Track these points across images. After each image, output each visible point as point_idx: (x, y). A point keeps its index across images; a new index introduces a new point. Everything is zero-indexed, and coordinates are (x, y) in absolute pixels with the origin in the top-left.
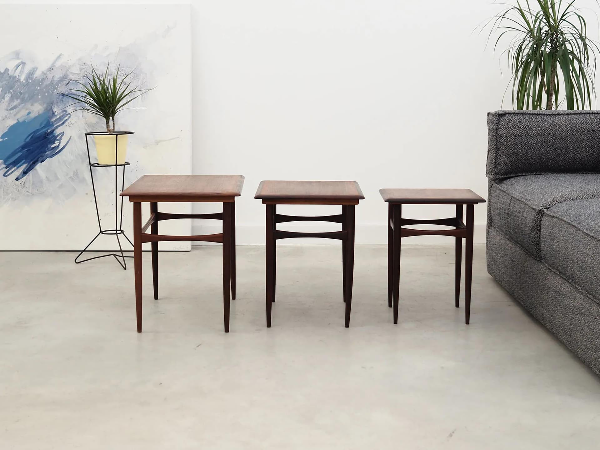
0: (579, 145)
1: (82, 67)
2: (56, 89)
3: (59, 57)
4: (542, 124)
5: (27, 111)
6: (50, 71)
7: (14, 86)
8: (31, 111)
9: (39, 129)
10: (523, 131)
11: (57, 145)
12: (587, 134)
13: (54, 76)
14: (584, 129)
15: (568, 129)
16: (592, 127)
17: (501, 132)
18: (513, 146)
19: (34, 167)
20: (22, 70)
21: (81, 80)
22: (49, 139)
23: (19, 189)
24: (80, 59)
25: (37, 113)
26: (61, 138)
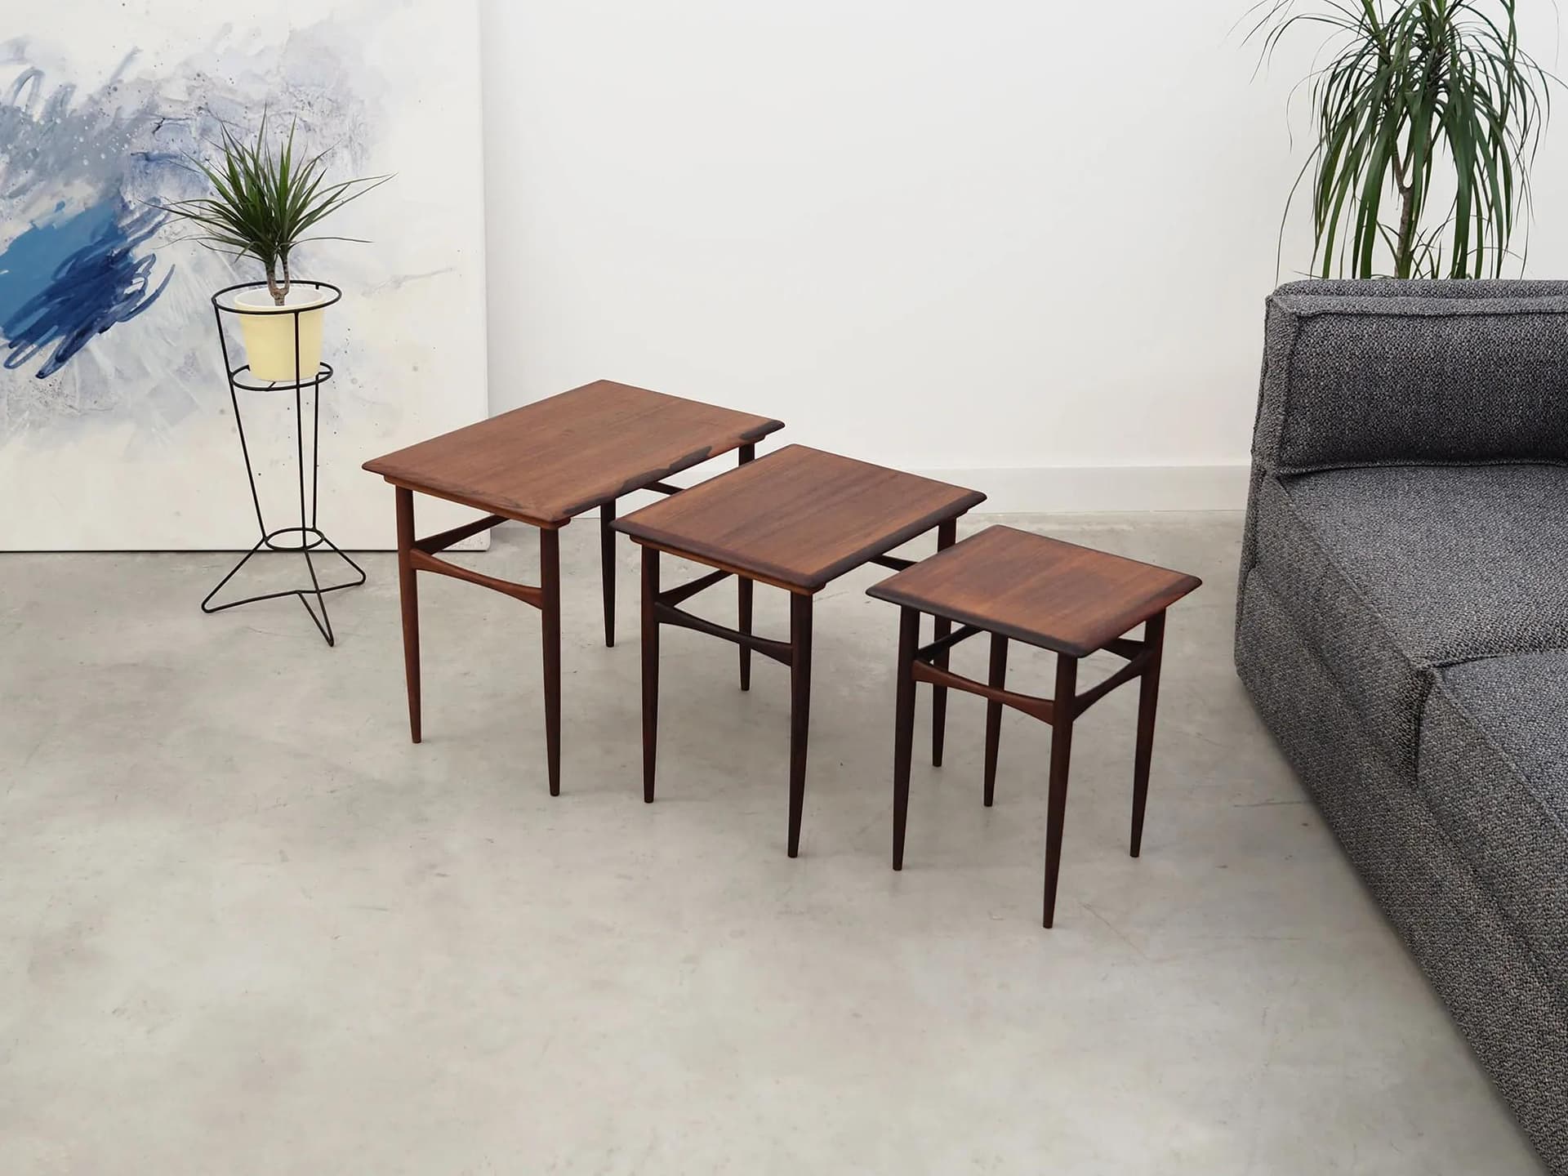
0: (1499, 399)
1: (194, 83)
2: (128, 142)
3: (130, 58)
4: (1411, 345)
5: (55, 202)
6: (109, 94)
7: (17, 133)
8: (64, 200)
9: (91, 247)
10: (1360, 365)
11: (139, 287)
12: (1523, 371)
13: (119, 108)
14: (1515, 359)
15: (1475, 357)
16: (1538, 352)
17: (1303, 363)
18: (1333, 400)
19: (83, 345)
20: (35, 91)
21: (191, 119)
22: (117, 272)
23: (49, 399)
24: (186, 64)
25: (82, 204)
26: (147, 272)
